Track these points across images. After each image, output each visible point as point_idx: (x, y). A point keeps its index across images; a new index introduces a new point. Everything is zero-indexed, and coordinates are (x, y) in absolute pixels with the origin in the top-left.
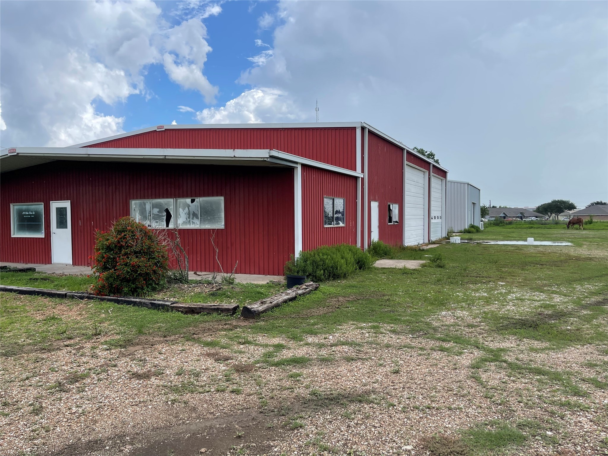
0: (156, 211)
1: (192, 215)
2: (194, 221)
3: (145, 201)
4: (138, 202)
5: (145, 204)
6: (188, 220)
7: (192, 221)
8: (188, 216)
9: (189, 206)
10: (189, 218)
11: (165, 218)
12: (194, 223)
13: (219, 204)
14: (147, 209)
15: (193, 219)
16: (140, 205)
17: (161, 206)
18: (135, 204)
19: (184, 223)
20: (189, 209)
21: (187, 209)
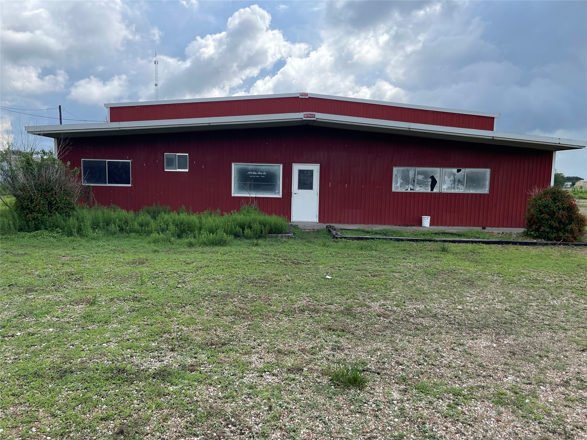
0: (420, 177)
1: (457, 182)
2: (458, 187)
3: (409, 168)
4: (401, 169)
5: (408, 171)
6: (453, 185)
7: (457, 187)
8: (453, 182)
9: (454, 175)
10: (454, 184)
11: (430, 183)
12: (459, 188)
13: (485, 174)
14: (410, 175)
15: (458, 185)
16: (403, 171)
17: (426, 173)
18: (398, 171)
19: (448, 188)
20: (454, 177)
21: (452, 177)
